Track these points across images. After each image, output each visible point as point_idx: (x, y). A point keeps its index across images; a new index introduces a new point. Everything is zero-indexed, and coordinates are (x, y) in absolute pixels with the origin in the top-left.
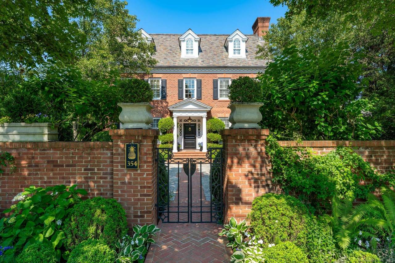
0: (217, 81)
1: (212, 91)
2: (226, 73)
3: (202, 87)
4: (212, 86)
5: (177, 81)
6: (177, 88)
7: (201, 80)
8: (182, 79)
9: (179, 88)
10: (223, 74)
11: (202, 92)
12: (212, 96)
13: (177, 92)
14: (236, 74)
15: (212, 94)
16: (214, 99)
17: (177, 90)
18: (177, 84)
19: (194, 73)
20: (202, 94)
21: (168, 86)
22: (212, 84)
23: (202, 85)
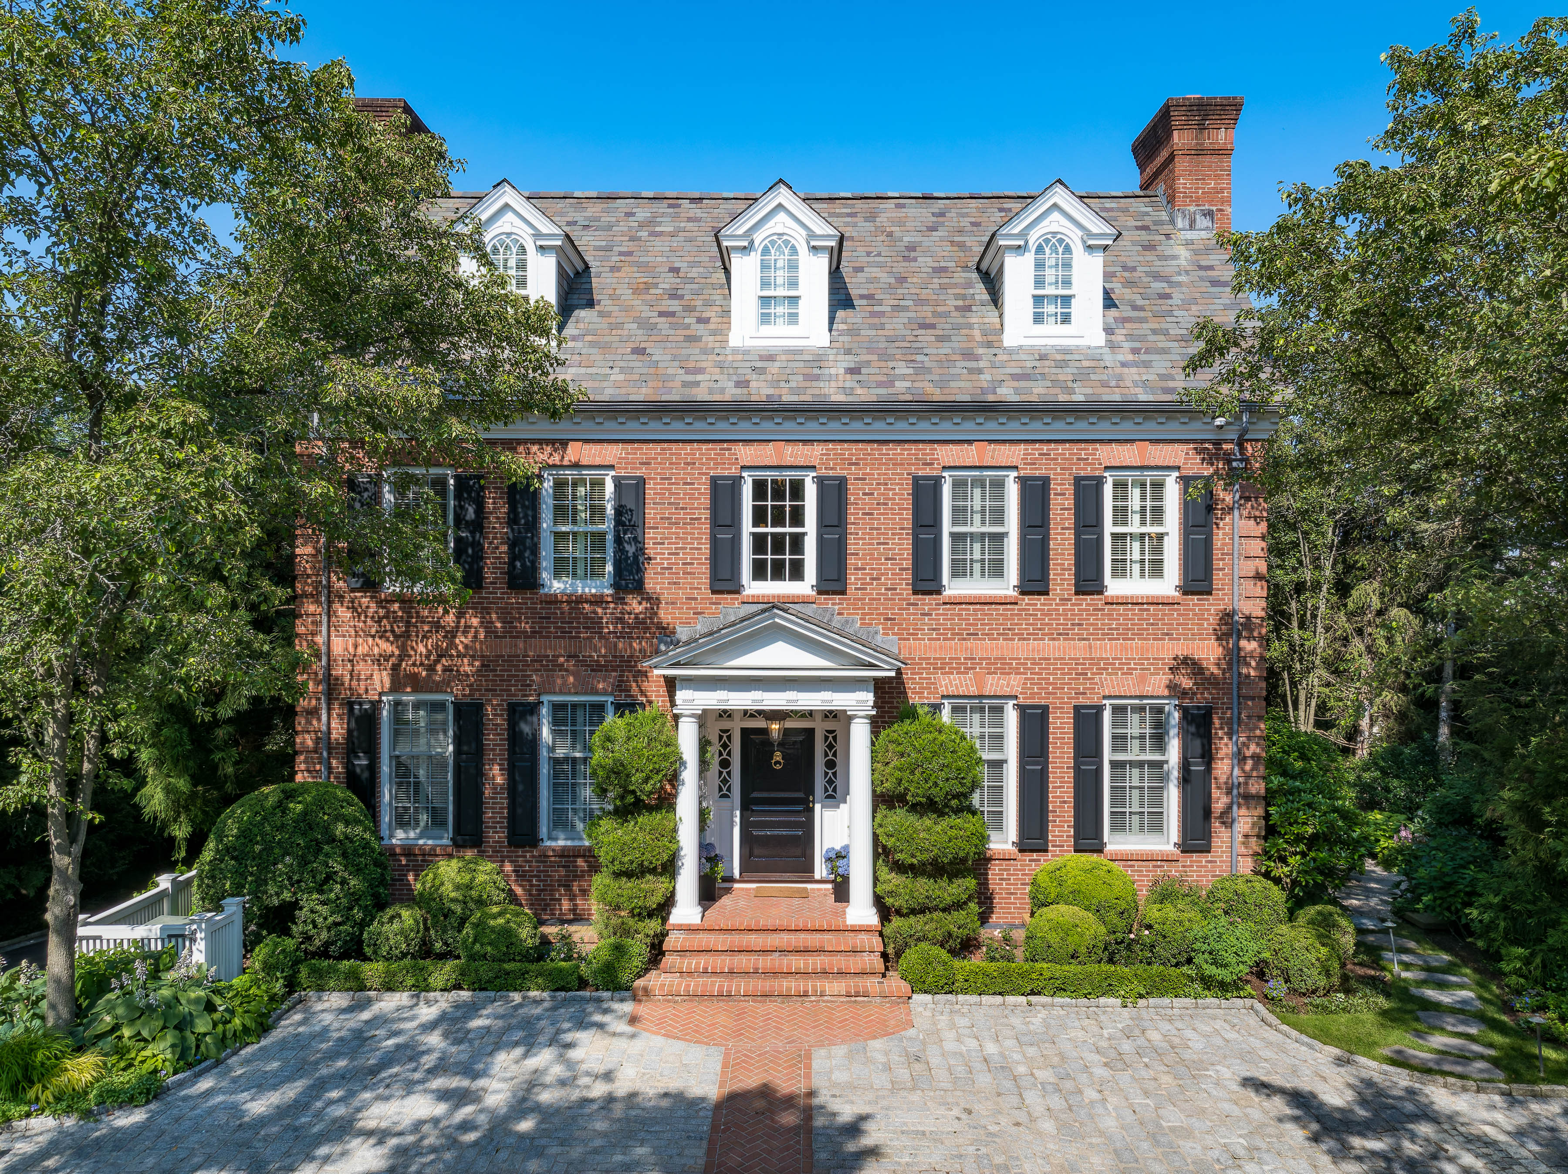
0: (937, 482)
1: (907, 544)
2: (990, 441)
3: (851, 519)
4: (908, 515)
5: (705, 488)
6: (706, 528)
7: (841, 484)
8: (734, 471)
9: (716, 523)
10: (969, 442)
11: (851, 548)
12: (908, 576)
13: (706, 548)
14: (1049, 441)
15: (908, 564)
16: (915, 592)
17: (705, 538)
18: (706, 500)
19: (805, 442)
20: (851, 561)
21: (650, 512)
22: (908, 504)
23: (851, 509)
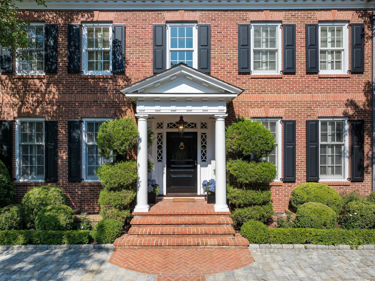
0: (248, 27)
1: (236, 53)
2: (271, 10)
3: (212, 43)
4: (236, 41)
5: (150, 30)
6: (151, 47)
7: (208, 27)
8: (163, 23)
9: (155, 45)
10: (262, 10)
11: (212, 55)
12: (236, 67)
13: (151, 56)
14: (295, 10)
15: (236, 62)
16: (240, 73)
17: (151, 52)
18: (151, 36)
19: (193, 10)
20: (212, 61)
21: (128, 40)
22: (236, 37)
23: (212, 39)
